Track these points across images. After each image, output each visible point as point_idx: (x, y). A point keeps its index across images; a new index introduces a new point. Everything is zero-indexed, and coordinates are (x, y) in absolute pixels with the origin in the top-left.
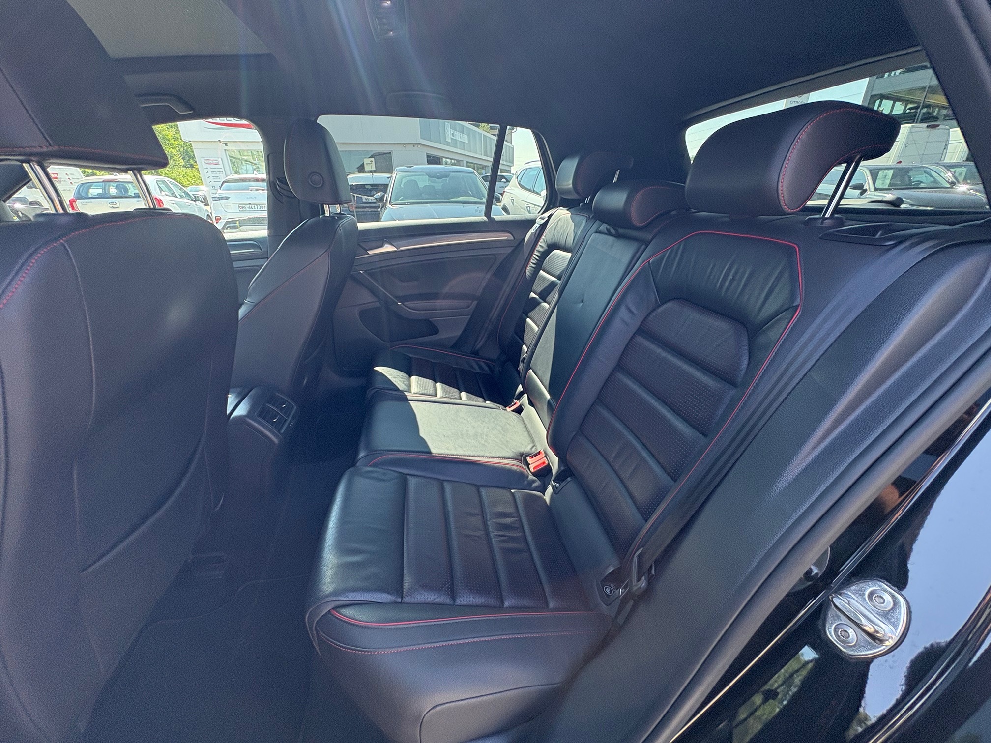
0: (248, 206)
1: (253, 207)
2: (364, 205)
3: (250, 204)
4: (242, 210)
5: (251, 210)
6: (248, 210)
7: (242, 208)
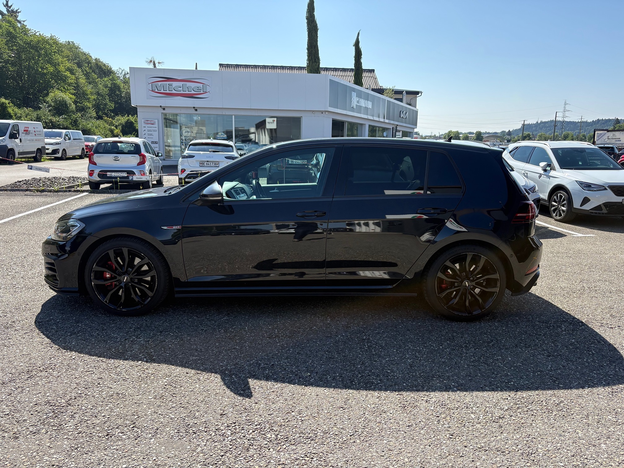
0: (206, 163)
1: (209, 164)
2: (289, 166)
3: (208, 161)
4: (201, 165)
5: (208, 165)
6: (206, 165)
7: (202, 164)
